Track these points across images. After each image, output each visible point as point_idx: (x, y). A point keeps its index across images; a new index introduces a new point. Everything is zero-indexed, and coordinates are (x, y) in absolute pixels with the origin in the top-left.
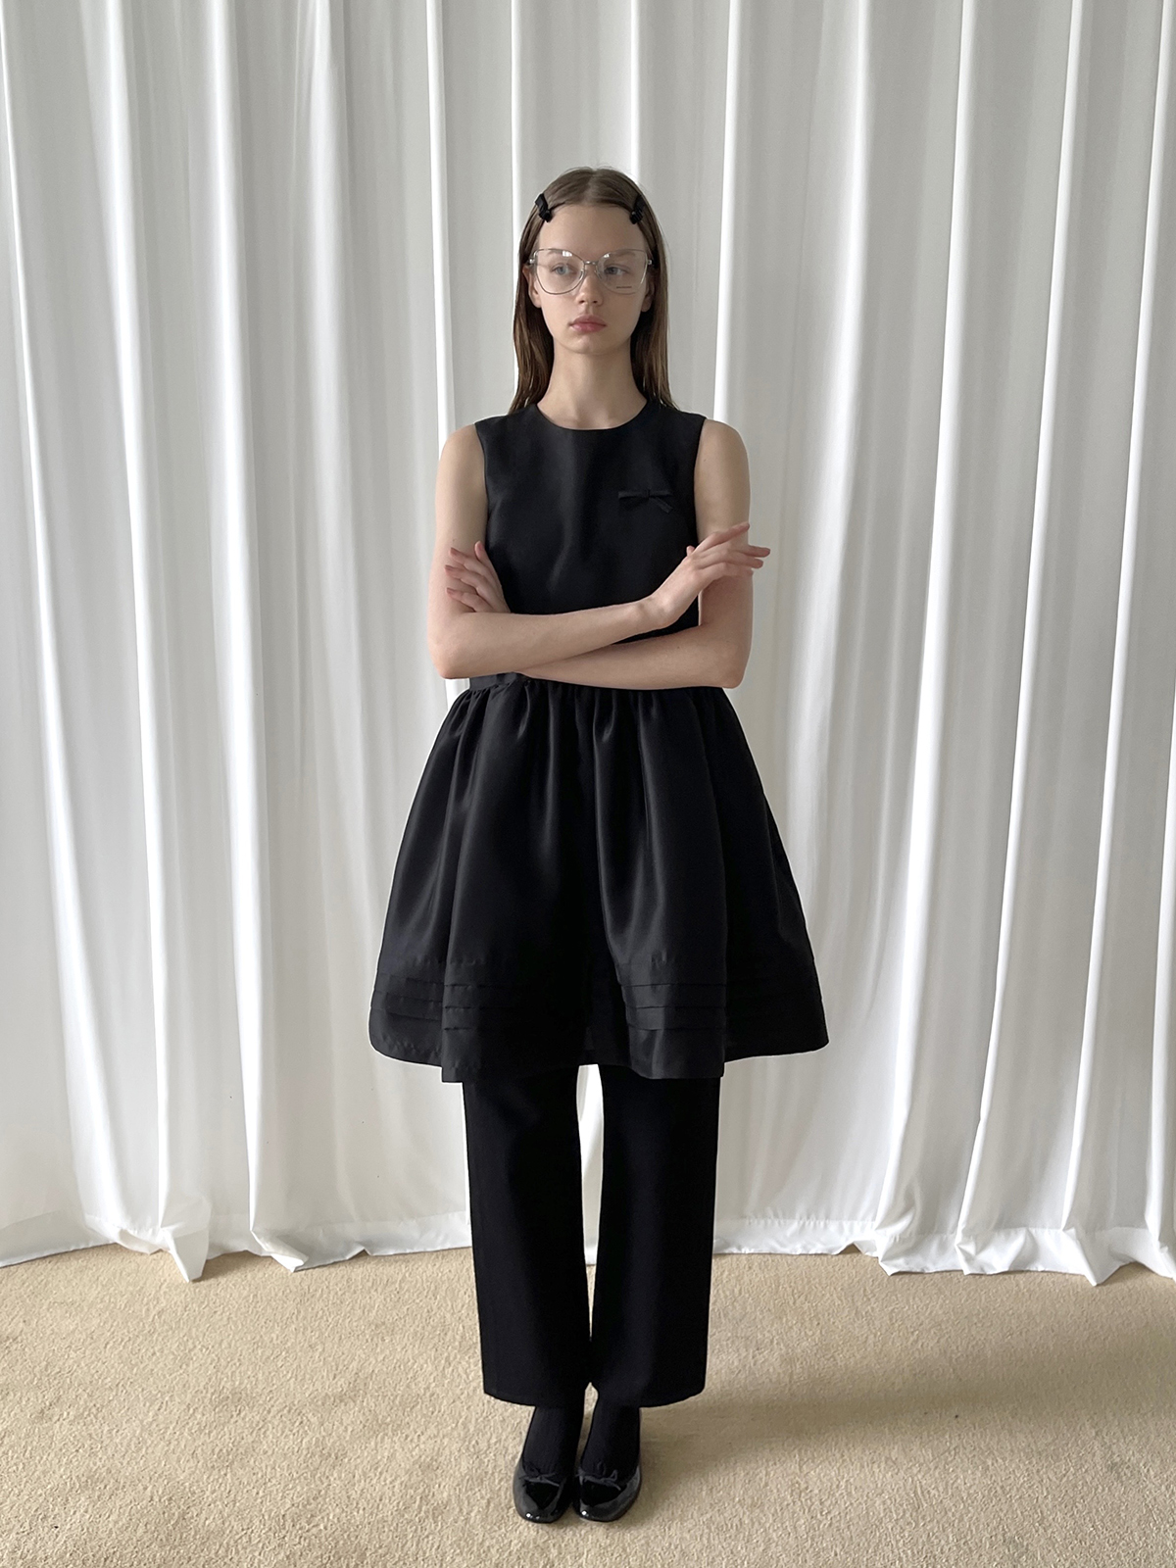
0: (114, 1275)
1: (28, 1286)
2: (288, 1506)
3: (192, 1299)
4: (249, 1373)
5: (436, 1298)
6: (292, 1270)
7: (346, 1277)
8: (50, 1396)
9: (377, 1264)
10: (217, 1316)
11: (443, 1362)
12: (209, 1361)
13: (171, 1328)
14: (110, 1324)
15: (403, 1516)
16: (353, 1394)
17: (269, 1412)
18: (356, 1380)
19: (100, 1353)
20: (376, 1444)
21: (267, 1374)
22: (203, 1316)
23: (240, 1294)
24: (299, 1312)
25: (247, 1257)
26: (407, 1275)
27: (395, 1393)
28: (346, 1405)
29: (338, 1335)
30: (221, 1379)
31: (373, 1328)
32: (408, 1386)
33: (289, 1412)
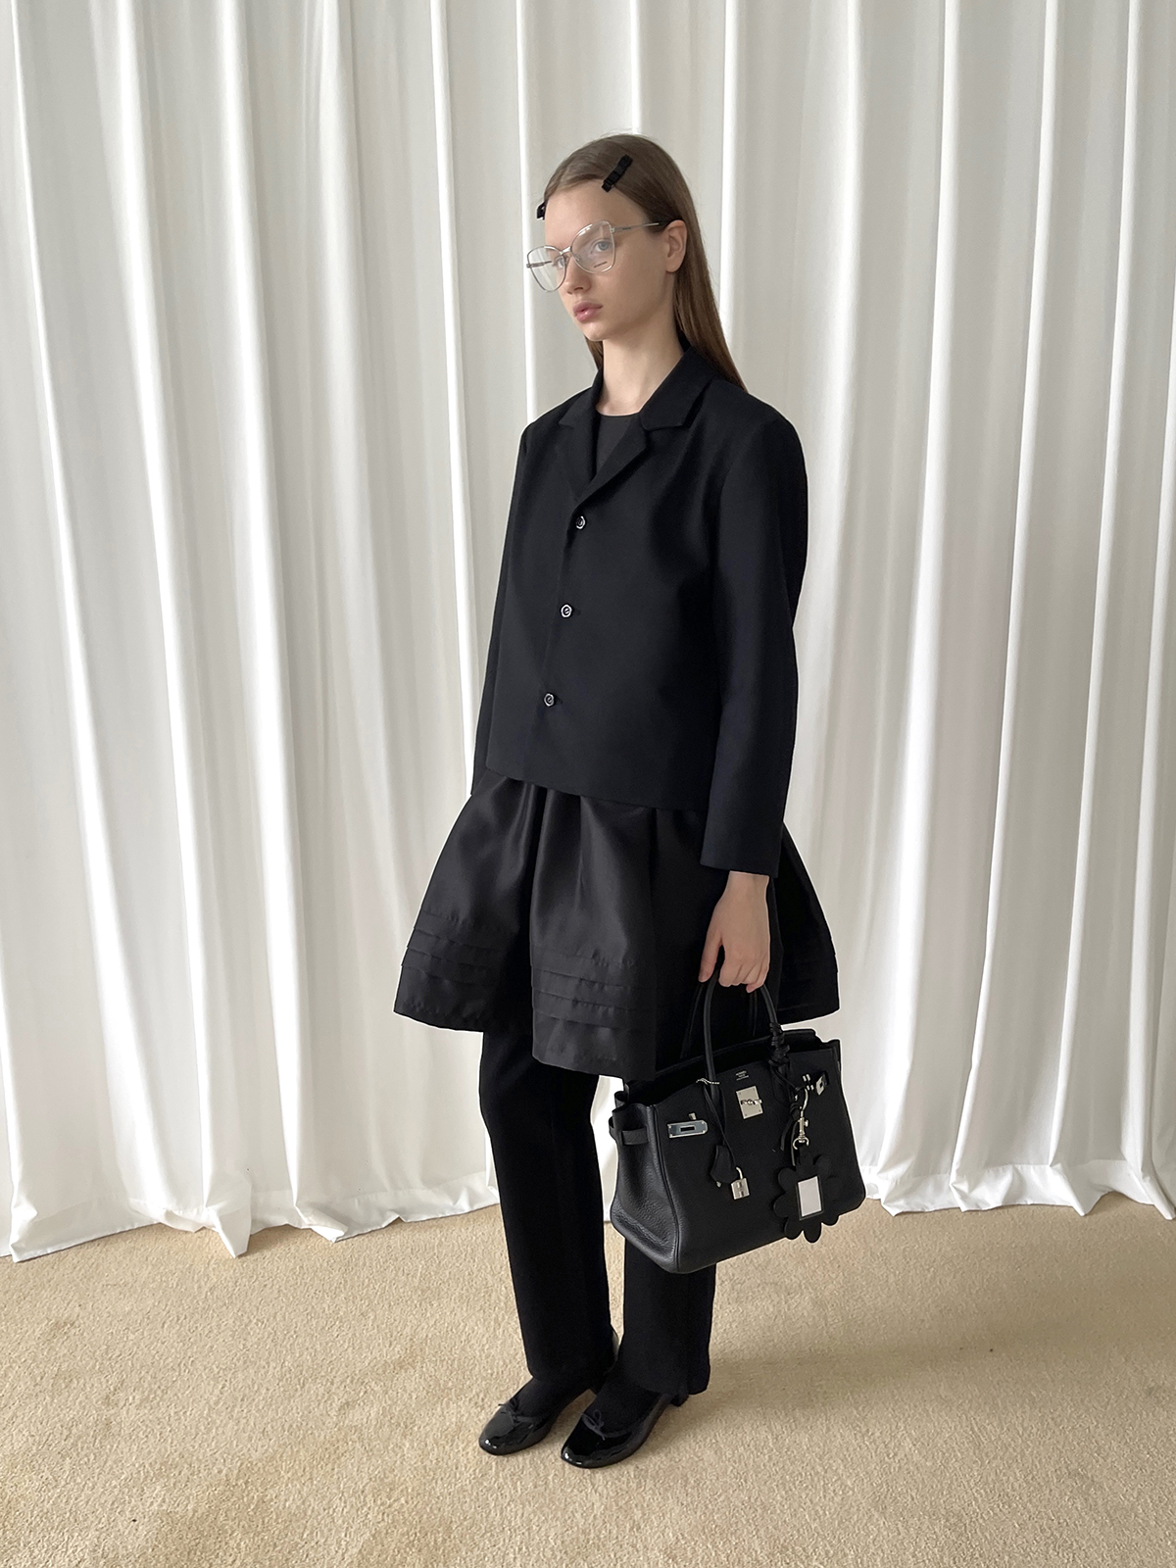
0: (162, 1254)
1: (80, 1270)
2: (365, 1481)
3: (241, 1274)
4: (307, 1344)
5: (474, 1261)
6: (334, 1241)
7: (385, 1245)
8: (114, 1379)
9: (412, 1231)
10: (268, 1291)
11: (492, 1323)
12: (266, 1334)
13: (225, 1304)
14: (164, 1303)
15: (482, 1484)
16: (410, 1360)
17: (332, 1384)
18: (412, 1346)
19: (158, 1333)
20: (442, 1409)
21: (324, 1344)
22: (253, 1290)
23: (287, 1267)
24: (346, 1282)
25: (288, 1230)
26: (443, 1240)
27: (452, 1358)
28: (406, 1372)
29: (386, 1302)
30: (281, 1352)
31: (420, 1293)
32: (463, 1349)
33: (352, 1382)
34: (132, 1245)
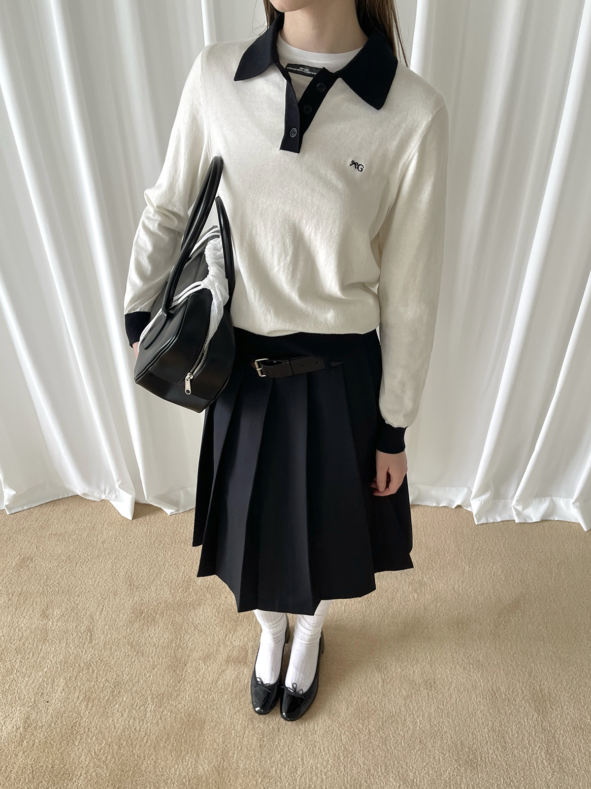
6: (169, 514)
34: (67, 507)
